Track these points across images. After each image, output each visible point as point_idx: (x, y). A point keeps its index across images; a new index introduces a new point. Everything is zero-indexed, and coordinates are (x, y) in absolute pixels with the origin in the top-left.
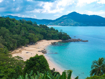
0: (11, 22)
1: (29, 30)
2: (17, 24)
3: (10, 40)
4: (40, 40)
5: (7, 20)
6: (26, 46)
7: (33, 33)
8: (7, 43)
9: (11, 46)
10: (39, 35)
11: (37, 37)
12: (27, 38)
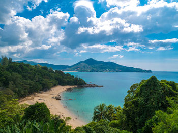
0: (25, 67)
1: (44, 76)
2: (31, 70)
3: (22, 86)
4: (55, 86)
5: (20, 66)
6: (40, 93)
7: (48, 79)
8: (17, 89)
9: (23, 92)
10: (54, 81)
11: (52, 83)
12: (40, 84)
